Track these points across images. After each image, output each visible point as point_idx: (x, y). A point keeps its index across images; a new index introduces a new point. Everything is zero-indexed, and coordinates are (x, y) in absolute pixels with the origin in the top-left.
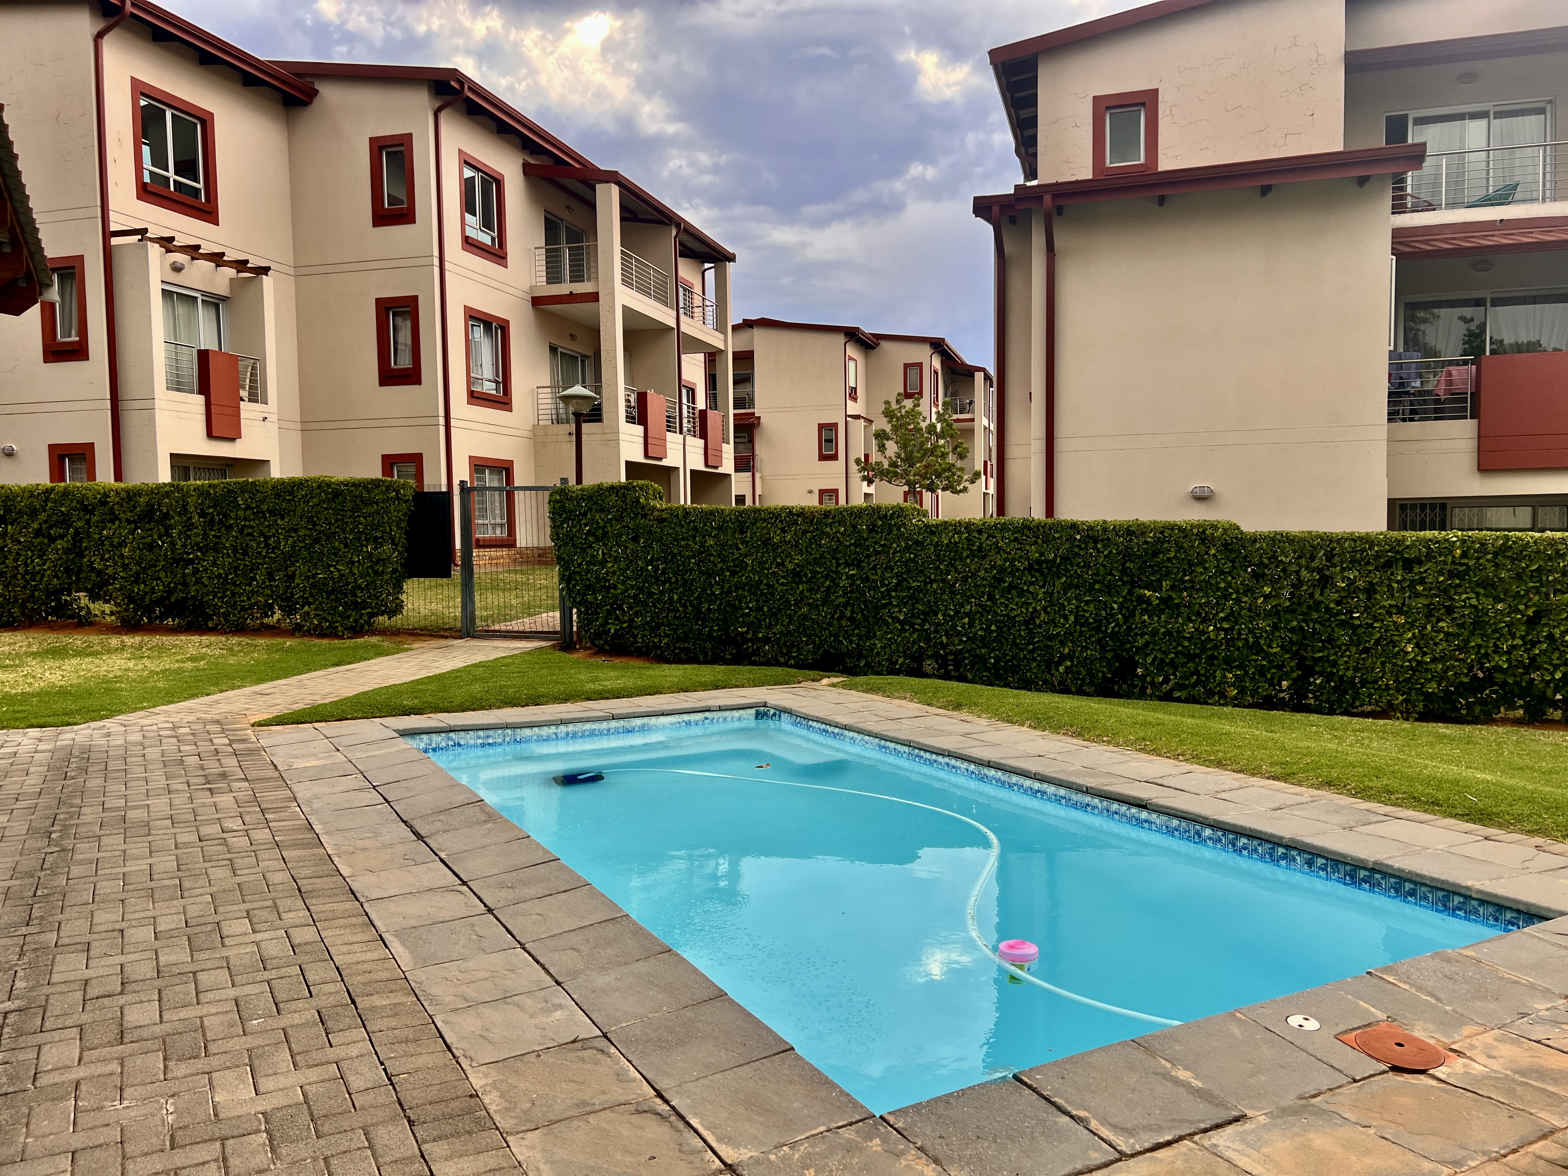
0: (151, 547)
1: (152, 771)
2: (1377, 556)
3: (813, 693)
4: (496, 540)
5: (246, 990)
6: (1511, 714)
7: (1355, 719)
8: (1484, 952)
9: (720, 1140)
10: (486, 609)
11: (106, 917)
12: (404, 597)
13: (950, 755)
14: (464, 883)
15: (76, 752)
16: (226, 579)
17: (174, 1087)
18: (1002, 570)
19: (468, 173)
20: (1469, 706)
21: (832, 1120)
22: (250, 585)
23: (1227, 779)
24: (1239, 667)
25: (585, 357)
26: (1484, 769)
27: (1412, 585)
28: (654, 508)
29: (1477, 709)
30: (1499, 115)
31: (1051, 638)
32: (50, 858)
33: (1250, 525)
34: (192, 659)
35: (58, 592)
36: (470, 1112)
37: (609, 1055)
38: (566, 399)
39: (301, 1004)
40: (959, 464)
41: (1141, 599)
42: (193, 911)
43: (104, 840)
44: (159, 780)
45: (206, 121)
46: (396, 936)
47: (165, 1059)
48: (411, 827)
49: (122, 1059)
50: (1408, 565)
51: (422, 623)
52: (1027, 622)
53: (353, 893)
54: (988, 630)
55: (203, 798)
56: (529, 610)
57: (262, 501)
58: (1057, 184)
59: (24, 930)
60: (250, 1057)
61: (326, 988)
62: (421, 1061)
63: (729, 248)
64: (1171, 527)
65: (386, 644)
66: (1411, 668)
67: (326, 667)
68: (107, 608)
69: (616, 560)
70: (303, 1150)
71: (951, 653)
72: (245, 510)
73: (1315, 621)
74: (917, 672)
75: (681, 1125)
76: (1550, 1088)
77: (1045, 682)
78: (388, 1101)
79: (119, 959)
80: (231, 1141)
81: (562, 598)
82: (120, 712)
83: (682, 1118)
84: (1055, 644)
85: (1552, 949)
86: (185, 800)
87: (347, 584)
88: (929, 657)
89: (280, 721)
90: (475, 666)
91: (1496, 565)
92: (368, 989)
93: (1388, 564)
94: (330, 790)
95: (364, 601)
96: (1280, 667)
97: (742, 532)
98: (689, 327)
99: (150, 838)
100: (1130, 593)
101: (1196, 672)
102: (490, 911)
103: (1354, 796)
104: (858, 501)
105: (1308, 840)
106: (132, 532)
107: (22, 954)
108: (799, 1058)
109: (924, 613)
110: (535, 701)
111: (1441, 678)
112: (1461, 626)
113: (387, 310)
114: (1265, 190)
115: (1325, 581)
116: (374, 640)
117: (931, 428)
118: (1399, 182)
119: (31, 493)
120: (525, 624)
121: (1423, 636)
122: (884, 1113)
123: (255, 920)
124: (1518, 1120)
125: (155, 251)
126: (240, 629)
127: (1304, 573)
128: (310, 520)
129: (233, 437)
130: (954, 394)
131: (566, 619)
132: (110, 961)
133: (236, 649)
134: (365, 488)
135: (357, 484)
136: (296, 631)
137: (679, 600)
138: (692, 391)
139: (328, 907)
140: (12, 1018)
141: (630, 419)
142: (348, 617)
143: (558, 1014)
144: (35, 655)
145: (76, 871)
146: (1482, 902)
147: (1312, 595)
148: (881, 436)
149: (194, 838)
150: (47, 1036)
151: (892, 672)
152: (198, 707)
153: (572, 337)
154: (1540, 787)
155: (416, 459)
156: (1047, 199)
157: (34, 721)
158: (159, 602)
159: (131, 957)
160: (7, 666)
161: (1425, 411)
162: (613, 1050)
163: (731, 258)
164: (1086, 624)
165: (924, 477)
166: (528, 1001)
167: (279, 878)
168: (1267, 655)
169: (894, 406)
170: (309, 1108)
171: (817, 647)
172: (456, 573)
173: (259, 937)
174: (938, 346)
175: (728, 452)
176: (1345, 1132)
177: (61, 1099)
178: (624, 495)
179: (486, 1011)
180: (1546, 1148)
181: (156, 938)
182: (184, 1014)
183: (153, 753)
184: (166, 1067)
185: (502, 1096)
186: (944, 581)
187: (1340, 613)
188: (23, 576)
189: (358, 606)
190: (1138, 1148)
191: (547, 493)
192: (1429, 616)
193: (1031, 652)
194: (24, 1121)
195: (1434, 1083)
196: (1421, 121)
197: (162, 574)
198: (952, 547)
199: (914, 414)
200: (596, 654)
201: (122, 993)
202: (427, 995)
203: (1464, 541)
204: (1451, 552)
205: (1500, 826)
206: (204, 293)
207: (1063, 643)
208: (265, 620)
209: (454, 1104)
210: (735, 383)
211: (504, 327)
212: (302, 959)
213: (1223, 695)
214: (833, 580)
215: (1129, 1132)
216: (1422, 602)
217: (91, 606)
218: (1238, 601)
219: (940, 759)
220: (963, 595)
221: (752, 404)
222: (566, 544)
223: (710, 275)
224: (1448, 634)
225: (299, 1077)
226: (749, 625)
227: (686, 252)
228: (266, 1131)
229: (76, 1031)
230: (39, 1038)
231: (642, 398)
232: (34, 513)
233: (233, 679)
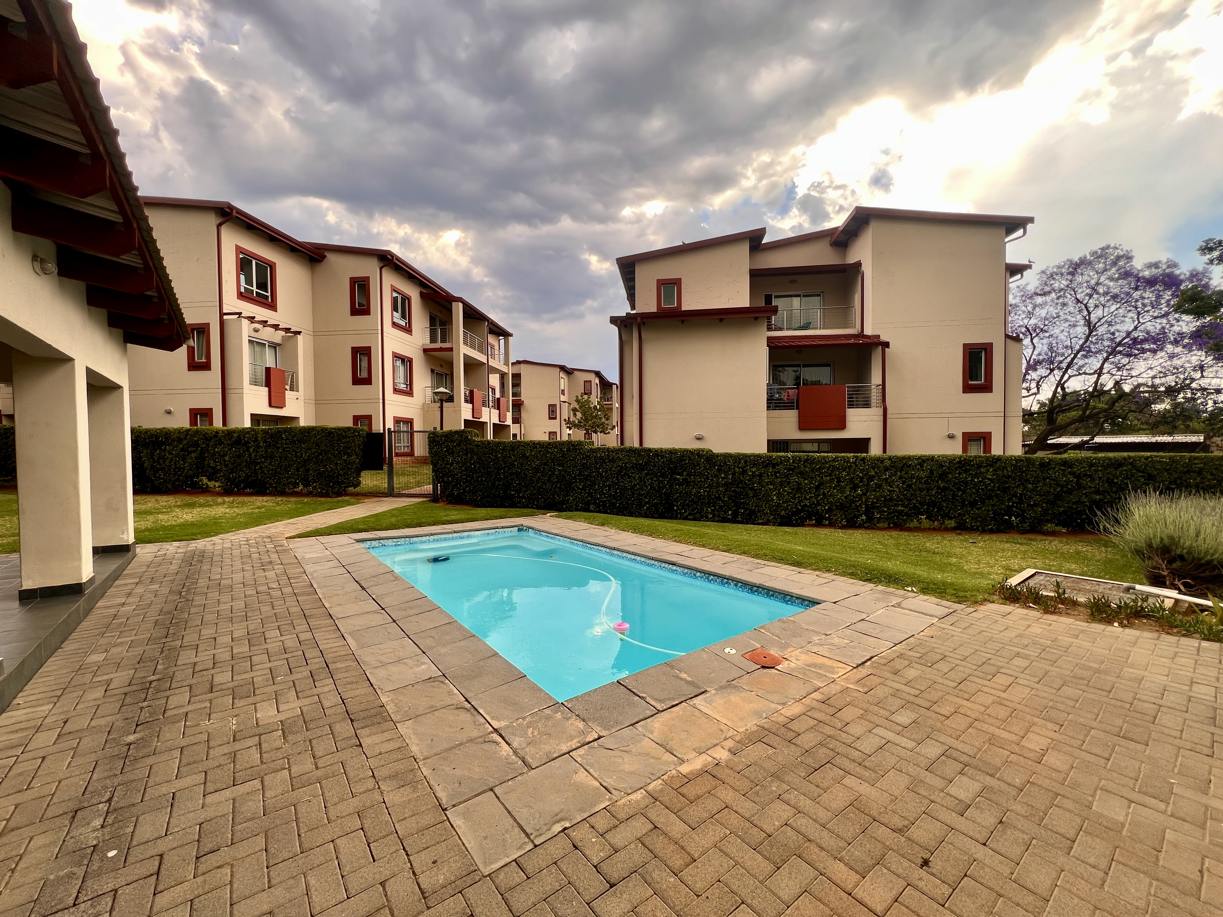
0: (239, 456)
1: (235, 561)
2: (763, 462)
3: (543, 520)
4: (404, 453)
5: (276, 663)
6: (811, 523)
7: (755, 526)
8: (796, 618)
9: (492, 718)
10: (399, 484)
11: (207, 632)
12: (361, 479)
13: (599, 545)
14: (383, 609)
15: (197, 553)
16: (276, 471)
17: (236, 711)
18: (621, 467)
19: (395, 295)
20: (796, 520)
21: (541, 706)
22: (288, 474)
23: (706, 552)
24: (713, 506)
25: (446, 375)
26: (800, 545)
27: (776, 473)
28: (475, 441)
29: (799, 521)
30: (804, 296)
31: (642, 495)
32: (180, 605)
33: (716, 450)
34: (258, 508)
35: (192, 477)
36: (380, 713)
37: (445, 684)
38: (436, 393)
39: (302, 669)
40: (606, 422)
41: (675, 479)
42: (251, 627)
43: (209, 595)
44: (238, 565)
45: (272, 266)
46: (350, 634)
47: (233, 699)
48: (359, 584)
49: (211, 700)
50: (774, 466)
51: (370, 491)
52: (631, 489)
53: (330, 615)
54: (616, 492)
55: (261, 573)
56: (419, 484)
57: (294, 436)
58: (643, 313)
59: (164, 640)
60: (276, 695)
61: (315, 660)
62: (357, 692)
63: (510, 330)
64: (687, 451)
65: (352, 500)
66: (775, 505)
67: (323, 511)
68: (217, 484)
69: (458, 463)
70: (300, 737)
71: (601, 501)
72: (286, 440)
73: (740, 488)
74: (587, 510)
75: (475, 713)
76: (819, 671)
77: (639, 513)
78: (342, 711)
79: (213, 652)
80: (264, 736)
81: (433, 479)
82: (221, 533)
83: (476, 710)
84: (643, 497)
85: (821, 615)
86: (251, 575)
87: (335, 473)
88: (592, 504)
89: (300, 536)
90: (393, 509)
91: (805, 466)
92: (335, 660)
93: (767, 466)
94: (322, 568)
95: (342, 481)
96: (728, 506)
97: (513, 451)
98: (492, 363)
99: (232, 593)
100: (671, 477)
101: (697, 508)
102: (394, 621)
103: (753, 557)
104: (565, 438)
105: (735, 576)
106: (230, 450)
107: (162, 652)
108: (528, 679)
109: (590, 485)
110: (420, 525)
111: (786, 509)
112: (792, 489)
113: (357, 352)
114: (721, 320)
115: (744, 472)
116: (347, 498)
117: (595, 407)
118: (769, 318)
119: (179, 431)
120: (417, 490)
121: (779, 493)
122: (563, 701)
123: (282, 630)
124: (806, 685)
125: (245, 323)
126: (283, 494)
127: (736, 469)
128: (317, 445)
129: (281, 406)
130: (605, 394)
131: (435, 488)
132: (208, 653)
133: (280, 503)
134: (344, 431)
135: (340, 429)
136: (309, 494)
137: (485, 480)
138: (494, 390)
139: (318, 623)
140: (154, 684)
141: (466, 401)
142: (335, 488)
143: (423, 667)
144: (178, 506)
145: (193, 610)
146: (797, 598)
147: (739, 478)
148: (575, 410)
149: (254, 592)
150: (172, 692)
151: (577, 510)
152: (260, 531)
153: (441, 366)
154: (819, 551)
155: (369, 417)
156: (639, 319)
157: (176, 538)
158: (243, 481)
159: (219, 651)
160: (164, 512)
161: (780, 406)
162: (447, 681)
163: (511, 335)
164: (655, 489)
165: (592, 427)
166: (409, 661)
167: (295, 610)
168: (723, 501)
169: (580, 398)
170: (303, 717)
171: (545, 500)
172: (385, 467)
173: (283, 638)
174: (598, 374)
175: (509, 416)
176: (743, 694)
177: (178, 722)
178: (461, 435)
179: (390, 667)
180: (816, 695)
181: (232, 641)
182: (244, 676)
183: (236, 552)
184: (233, 702)
185: (395, 706)
186: (598, 472)
187: (750, 484)
188: (174, 470)
189: (339, 484)
190: (665, 708)
191: (427, 434)
192: (781, 485)
193: (633, 501)
194: (156, 734)
195: (777, 672)
196: (776, 297)
197: (244, 469)
198: (601, 458)
199: (588, 401)
200: (448, 504)
201: (213, 668)
202: (363, 661)
203: (793, 457)
204: (789, 461)
205: (804, 568)
206: (269, 342)
207: (646, 498)
208: (295, 490)
209: (372, 711)
210: (513, 387)
211: (410, 361)
212: (303, 647)
213: (707, 517)
214: (552, 472)
215: (661, 701)
216: (779, 480)
217: (209, 483)
218: (712, 480)
219: (595, 547)
220: (606, 478)
221: (520, 395)
222: (435, 456)
223: (502, 342)
224: (788, 492)
225: (299, 703)
226: (516, 491)
227: (491, 332)
228: (282, 729)
229: (188, 688)
230: (168, 693)
231: (472, 392)
232: (180, 440)
233: (278, 517)
